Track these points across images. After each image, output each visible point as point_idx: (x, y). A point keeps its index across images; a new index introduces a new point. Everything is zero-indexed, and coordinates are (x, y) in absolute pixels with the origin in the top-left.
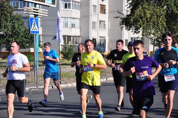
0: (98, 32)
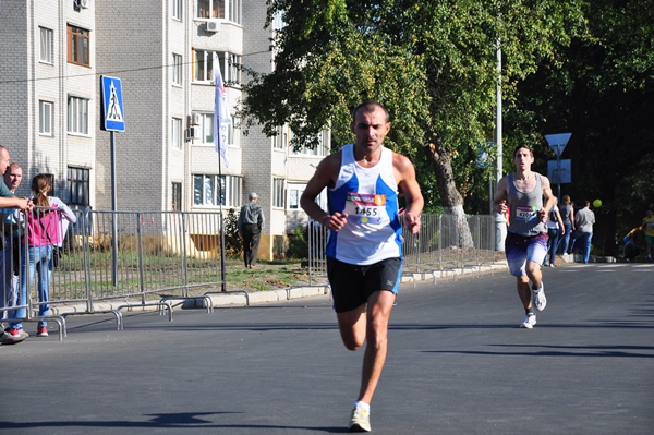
0: (61, 145)
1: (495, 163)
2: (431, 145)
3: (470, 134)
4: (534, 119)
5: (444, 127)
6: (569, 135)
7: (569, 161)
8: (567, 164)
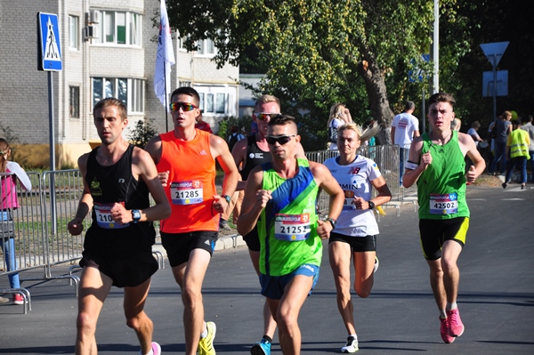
1: (431, 80)
2: (364, 62)
3: (406, 50)
4: (468, 25)
5: (378, 43)
6: (506, 44)
7: (506, 72)
8: (503, 75)
